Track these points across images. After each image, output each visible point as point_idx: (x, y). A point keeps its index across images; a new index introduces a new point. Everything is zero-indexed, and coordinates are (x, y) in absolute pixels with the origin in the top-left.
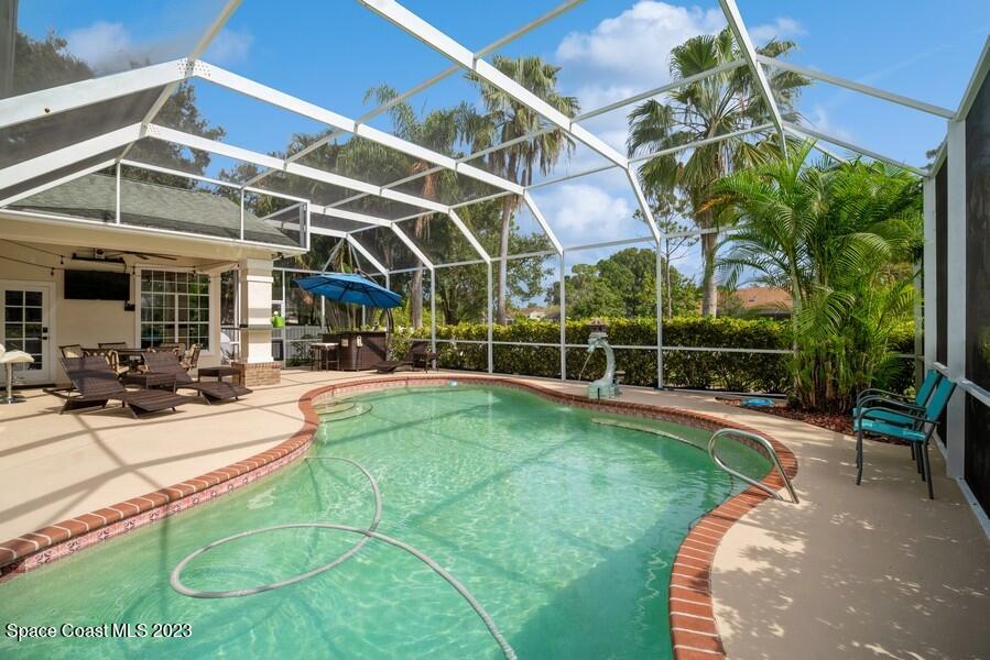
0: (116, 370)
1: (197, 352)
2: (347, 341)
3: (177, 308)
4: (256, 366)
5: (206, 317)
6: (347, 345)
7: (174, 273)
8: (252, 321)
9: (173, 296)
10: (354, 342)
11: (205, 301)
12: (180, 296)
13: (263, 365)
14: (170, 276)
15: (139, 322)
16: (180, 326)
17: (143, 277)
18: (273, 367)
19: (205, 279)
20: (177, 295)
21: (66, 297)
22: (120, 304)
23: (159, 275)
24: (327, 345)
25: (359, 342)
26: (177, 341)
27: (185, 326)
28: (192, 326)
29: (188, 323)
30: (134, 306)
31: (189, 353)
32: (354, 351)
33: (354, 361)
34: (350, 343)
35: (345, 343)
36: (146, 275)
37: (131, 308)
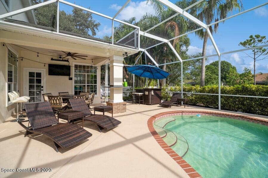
0: (61, 105)
1: (93, 97)
2: (147, 92)
3: (86, 79)
4: (117, 104)
5: (96, 82)
6: (147, 94)
7: (85, 66)
8: (115, 84)
9: (85, 74)
10: (150, 93)
11: (95, 76)
12: (87, 74)
13: (120, 104)
14: (84, 67)
15: (74, 84)
16: (87, 86)
17: (75, 67)
18: (123, 105)
19: (96, 68)
20: (86, 74)
21: (49, 75)
22: (67, 77)
23: (80, 66)
24: (140, 94)
25: (152, 93)
26: (86, 92)
27: (89, 86)
28: (91, 85)
29: (90, 84)
30: (72, 78)
31: (91, 96)
32: (150, 97)
33: (150, 101)
34: (149, 93)
35: (147, 93)
36: (76, 66)
37: (71, 79)
